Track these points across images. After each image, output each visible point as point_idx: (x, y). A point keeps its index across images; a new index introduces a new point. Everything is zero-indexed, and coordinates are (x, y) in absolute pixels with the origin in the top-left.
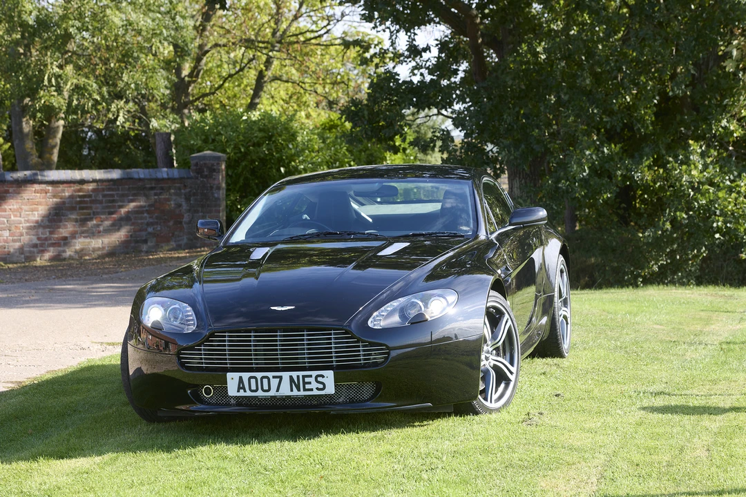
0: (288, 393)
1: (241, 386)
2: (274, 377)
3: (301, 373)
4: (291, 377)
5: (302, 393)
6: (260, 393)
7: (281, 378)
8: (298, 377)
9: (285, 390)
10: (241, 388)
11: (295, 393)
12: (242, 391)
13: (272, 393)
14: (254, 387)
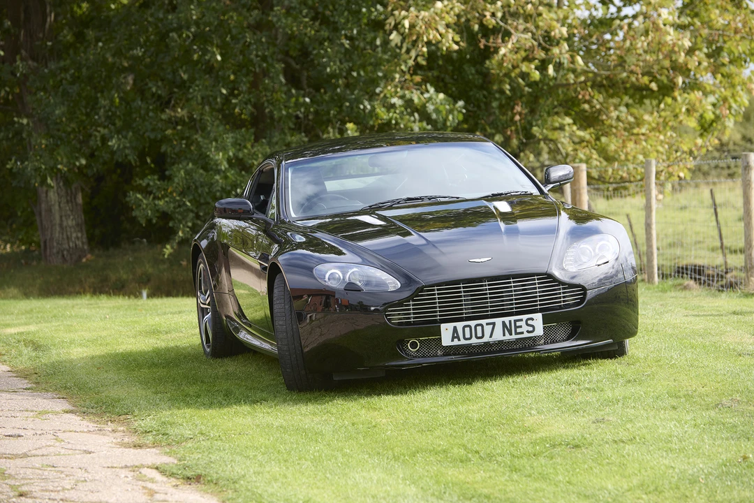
0: (501, 338)
1: (455, 335)
2: (487, 324)
3: (513, 318)
4: (504, 323)
5: (514, 337)
6: (474, 341)
7: (494, 324)
8: (510, 321)
9: (498, 335)
10: (456, 337)
11: (508, 337)
12: (456, 340)
13: (486, 339)
14: (468, 335)
